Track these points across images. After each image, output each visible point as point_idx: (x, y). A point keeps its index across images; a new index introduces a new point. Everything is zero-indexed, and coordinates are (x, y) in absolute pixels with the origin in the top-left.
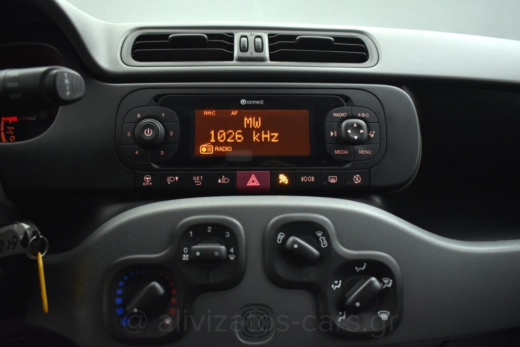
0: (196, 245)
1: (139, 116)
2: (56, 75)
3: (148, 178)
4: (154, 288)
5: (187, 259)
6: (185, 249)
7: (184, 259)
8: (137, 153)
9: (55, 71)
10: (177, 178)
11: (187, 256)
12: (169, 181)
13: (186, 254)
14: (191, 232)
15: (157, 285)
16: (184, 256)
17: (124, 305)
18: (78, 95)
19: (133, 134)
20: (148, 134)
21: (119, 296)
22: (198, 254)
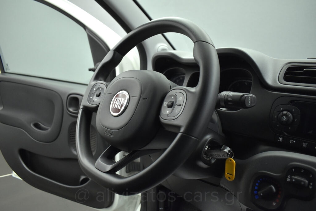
0: (294, 176)
1: (282, 109)
2: (246, 97)
3: (281, 138)
4: (271, 188)
5: (289, 181)
6: (289, 176)
7: (287, 180)
8: (278, 126)
9: (246, 96)
10: (295, 141)
11: (289, 179)
12: (291, 141)
13: (289, 178)
14: (293, 170)
15: (273, 187)
16: (288, 179)
17: (258, 190)
18: (253, 105)
19: (277, 116)
20: (284, 118)
21: (257, 186)
22: (294, 180)
